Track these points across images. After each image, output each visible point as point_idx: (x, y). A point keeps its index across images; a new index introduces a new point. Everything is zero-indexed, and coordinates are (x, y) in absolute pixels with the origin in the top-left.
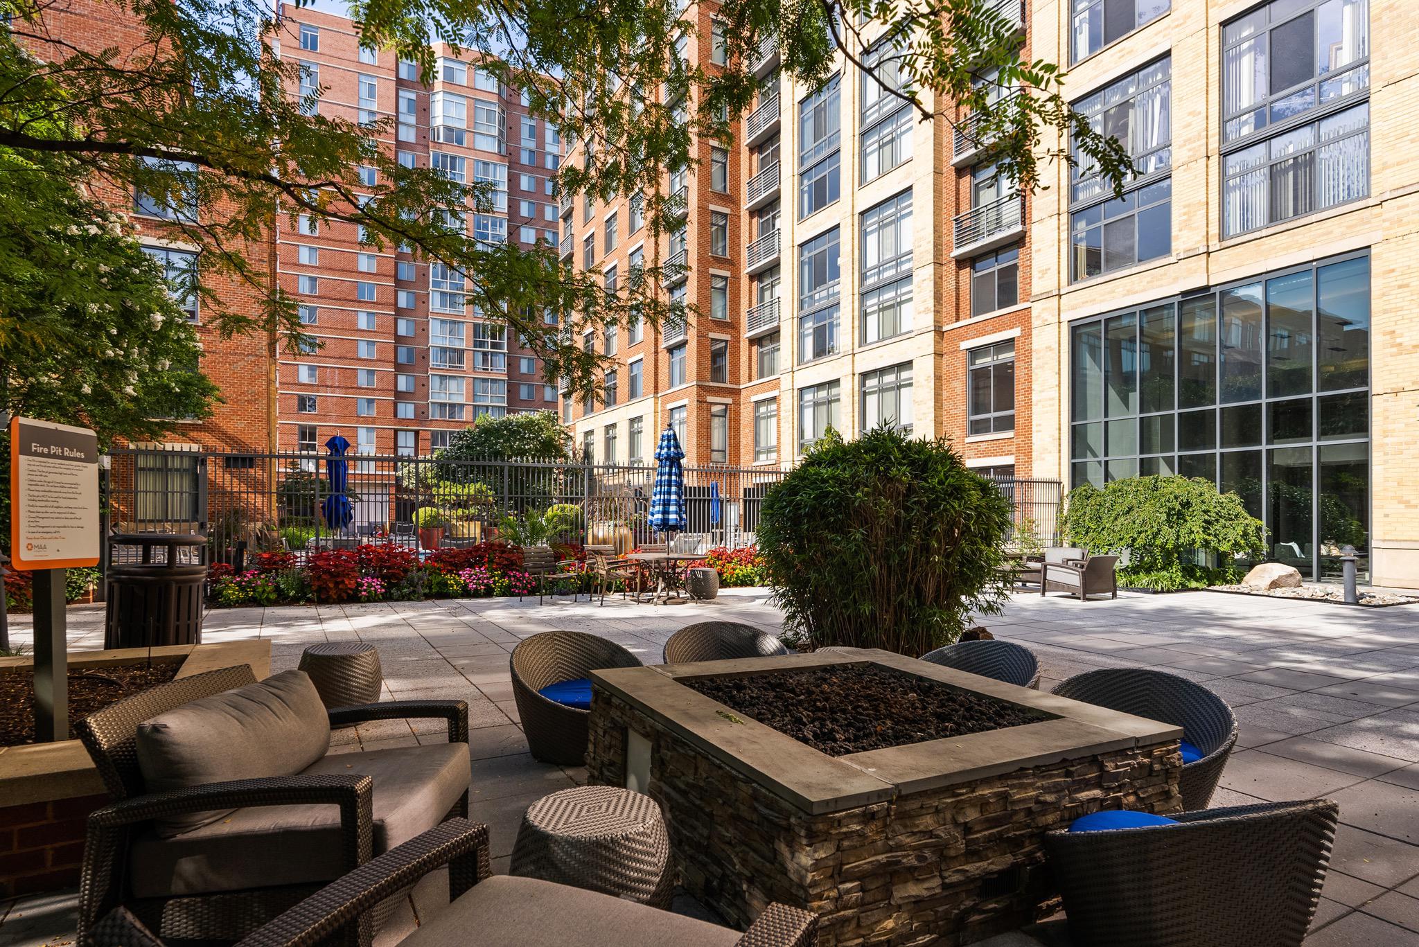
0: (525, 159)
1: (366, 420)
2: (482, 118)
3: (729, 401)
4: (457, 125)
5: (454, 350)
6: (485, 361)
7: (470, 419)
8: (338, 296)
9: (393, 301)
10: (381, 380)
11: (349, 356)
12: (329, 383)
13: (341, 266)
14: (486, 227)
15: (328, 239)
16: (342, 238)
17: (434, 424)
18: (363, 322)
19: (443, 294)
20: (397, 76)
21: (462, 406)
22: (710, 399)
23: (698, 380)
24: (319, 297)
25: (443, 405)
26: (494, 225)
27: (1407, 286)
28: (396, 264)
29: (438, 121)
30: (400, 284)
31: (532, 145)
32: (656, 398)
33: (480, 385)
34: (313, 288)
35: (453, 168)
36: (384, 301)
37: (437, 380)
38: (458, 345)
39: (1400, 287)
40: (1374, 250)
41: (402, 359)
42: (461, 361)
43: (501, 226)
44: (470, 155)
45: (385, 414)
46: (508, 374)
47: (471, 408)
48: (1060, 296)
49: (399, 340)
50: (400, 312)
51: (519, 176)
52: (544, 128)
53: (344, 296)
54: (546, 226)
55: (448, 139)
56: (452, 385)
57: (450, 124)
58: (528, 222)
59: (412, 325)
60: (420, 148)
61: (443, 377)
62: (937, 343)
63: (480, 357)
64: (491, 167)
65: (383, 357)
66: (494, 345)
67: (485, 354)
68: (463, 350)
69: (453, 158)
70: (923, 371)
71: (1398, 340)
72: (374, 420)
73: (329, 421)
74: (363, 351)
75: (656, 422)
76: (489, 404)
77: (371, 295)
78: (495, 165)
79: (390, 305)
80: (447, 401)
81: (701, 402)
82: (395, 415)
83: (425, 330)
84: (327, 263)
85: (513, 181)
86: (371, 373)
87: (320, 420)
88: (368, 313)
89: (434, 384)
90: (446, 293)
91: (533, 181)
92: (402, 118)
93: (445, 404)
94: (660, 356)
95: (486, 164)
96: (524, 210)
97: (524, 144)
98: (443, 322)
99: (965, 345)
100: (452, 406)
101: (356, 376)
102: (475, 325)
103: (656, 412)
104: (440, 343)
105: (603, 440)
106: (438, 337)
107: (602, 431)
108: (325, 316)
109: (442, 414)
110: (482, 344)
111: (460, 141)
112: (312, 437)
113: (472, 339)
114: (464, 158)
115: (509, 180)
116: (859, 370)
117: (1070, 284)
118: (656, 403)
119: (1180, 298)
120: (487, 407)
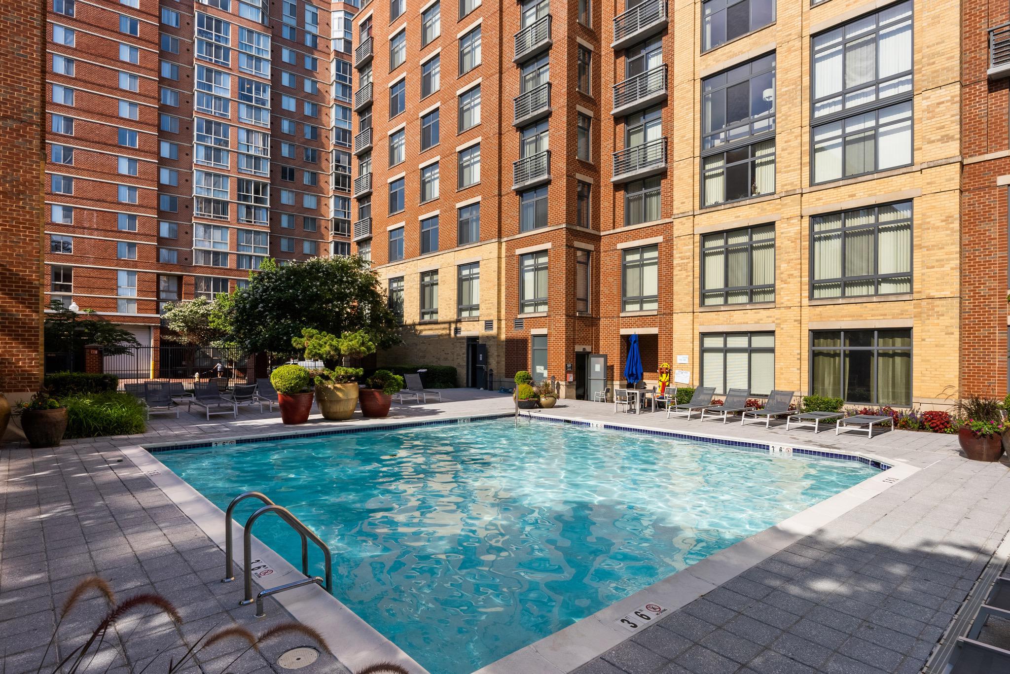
0: (286, 34)
1: (127, 263)
3: (591, 247)
5: (217, 202)
6: (248, 214)
7: (234, 266)
8: (97, 139)
9: (156, 150)
10: (142, 225)
11: (109, 199)
12: (86, 225)
13: (100, 109)
14: (250, 91)
15: (85, 82)
16: (102, 82)
17: (199, 270)
18: (124, 167)
19: (208, 148)
21: (226, 254)
22: (577, 244)
23: (567, 223)
24: (75, 138)
25: (207, 253)
26: (258, 89)
28: (159, 115)
30: (163, 135)
31: (293, 22)
32: (500, 243)
33: (244, 236)
34: (68, 128)
35: (218, 30)
36: (147, 148)
37: (201, 229)
38: (221, 197)
41: (165, 207)
42: (225, 212)
43: (264, 91)
44: (236, 22)
45: (147, 258)
46: (271, 227)
47: (235, 257)
49: (162, 188)
50: (163, 162)
51: (280, 49)
52: (304, 9)
53: (103, 140)
54: (306, 97)
56: (216, 235)
58: (289, 92)
59: (174, 175)
60: (184, 7)
61: (207, 227)
63: (244, 210)
64: (255, 36)
65: (145, 202)
66: (257, 200)
67: (248, 208)
68: (227, 202)
69: (218, 22)
72: (135, 264)
73: (87, 263)
74: (124, 196)
75: (499, 268)
76: (252, 253)
77: (133, 141)
78: (259, 34)
79: (153, 153)
80: (211, 249)
81: (569, 246)
82: (158, 260)
83: (189, 181)
84: (84, 105)
85: (276, 52)
86: (132, 218)
87: (76, 261)
88: (130, 159)
89: (198, 233)
90: (210, 147)
91: (294, 55)
93: (208, 252)
94: (505, 199)
95: (250, 32)
96: (285, 80)
97: (285, 20)
98: (208, 174)
100: (216, 254)
101: (116, 220)
102: (239, 180)
103: (499, 258)
104: (204, 195)
105: (418, 286)
106: (200, 187)
107: (417, 278)
108: (82, 158)
109: (207, 261)
110: (246, 198)
112: (68, 278)
113: (236, 192)
114: (228, 23)
115: (272, 51)
118: (500, 248)
120: (251, 257)
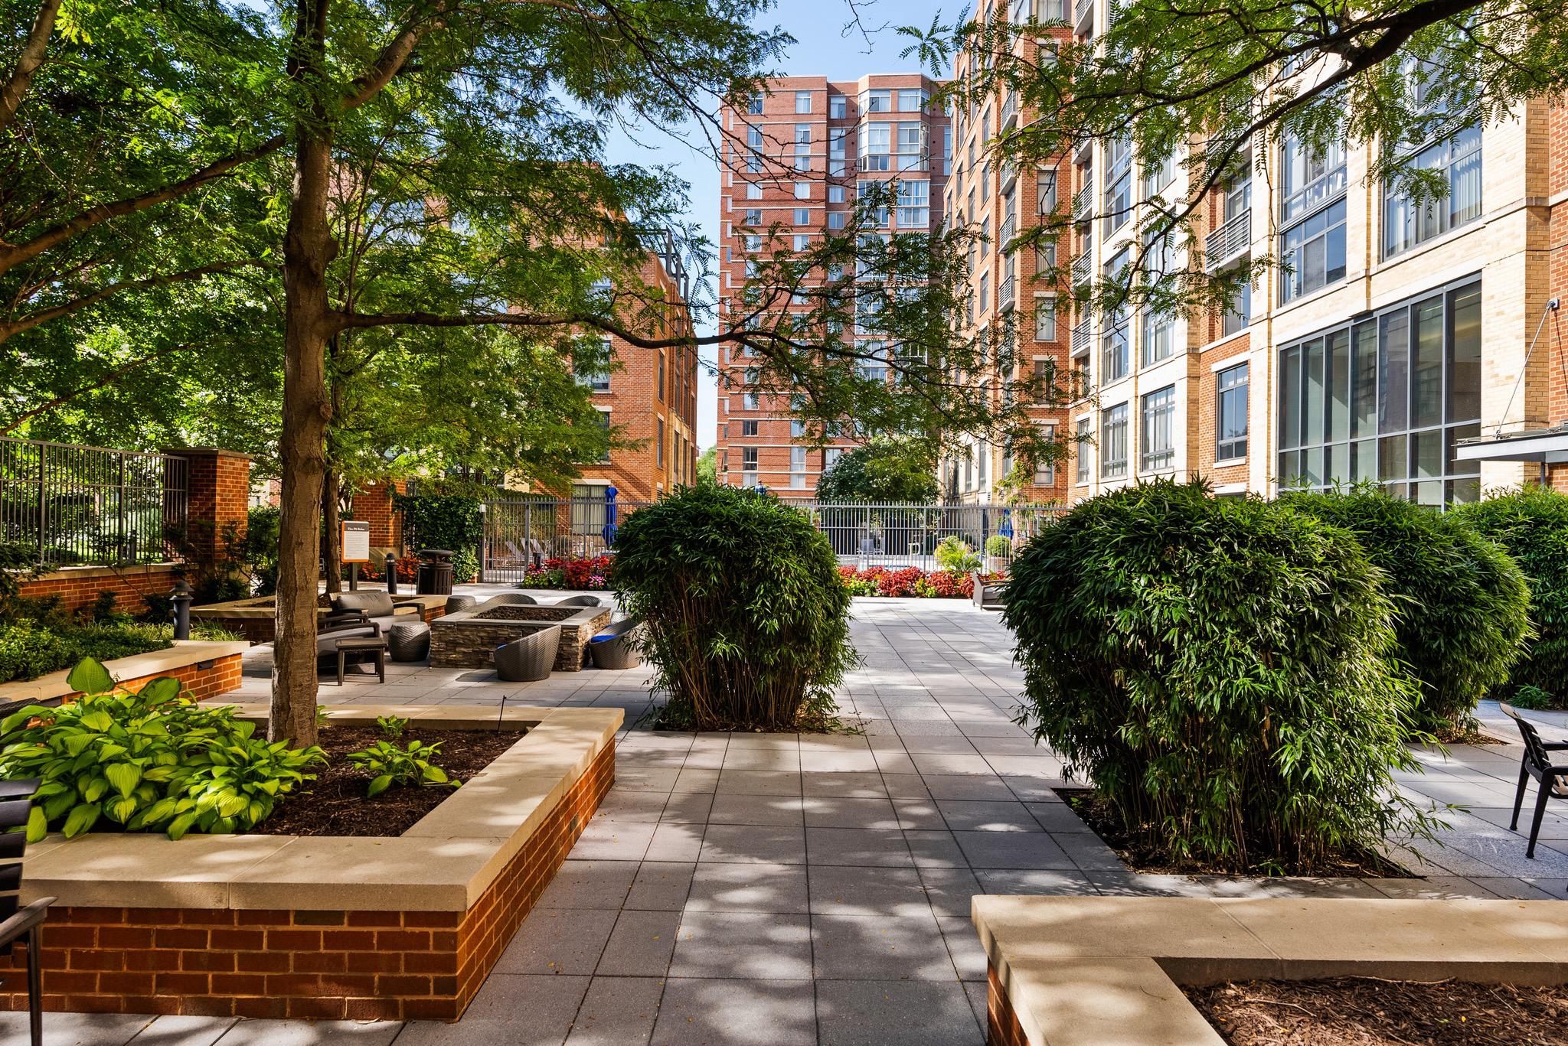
2: (905, 138)
3: (1056, 421)
4: (882, 151)
12: (767, 409)
20: (828, 118)
27: (1502, 313)
29: (864, 152)
39: (1498, 314)
40: (1484, 275)
48: (1270, 320)
51: (941, 188)
55: (873, 167)
57: (874, 152)
60: (848, 181)
62: (1190, 365)
64: (914, 186)
70: (1180, 396)
71: (1497, 371)
73: (768, 442)
85: (936, 194)
87: (760, 443)
92: (833, 156)
99: (1217, 367)
111: (884, 167)
115: (932, 195)
116: (1142, 391)
117: (1280, 305)
119: (1352, 323)
